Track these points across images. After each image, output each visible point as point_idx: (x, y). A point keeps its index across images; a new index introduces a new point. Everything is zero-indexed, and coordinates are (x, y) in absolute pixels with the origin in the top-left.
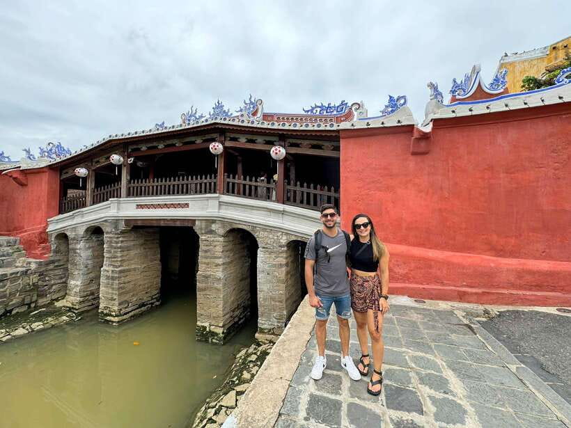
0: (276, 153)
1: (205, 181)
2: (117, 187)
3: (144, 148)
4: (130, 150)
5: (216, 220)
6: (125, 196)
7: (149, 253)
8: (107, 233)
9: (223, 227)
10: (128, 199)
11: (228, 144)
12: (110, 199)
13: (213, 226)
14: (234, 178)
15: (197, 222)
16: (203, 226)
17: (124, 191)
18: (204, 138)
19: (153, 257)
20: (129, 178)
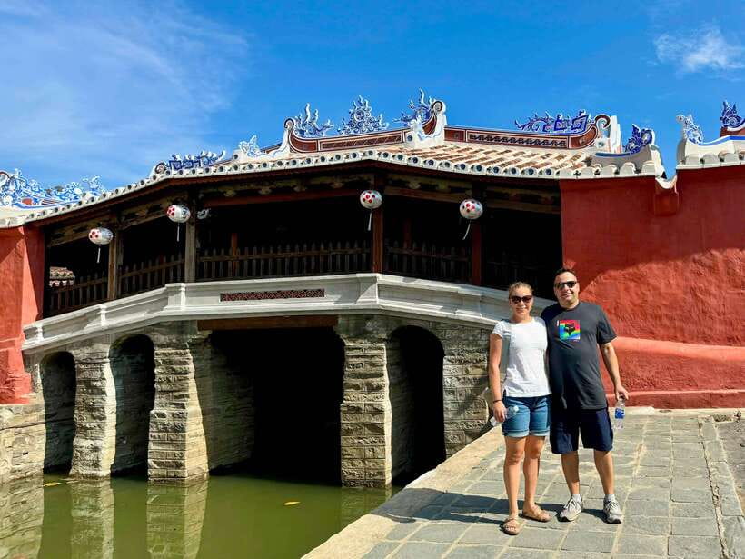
0: (468, 211)
1: (351, 251)
2: (173, 262)
3: (230, 192)
4: (201, 196)
5: (373, 315)
6: (193, 278)
7: (235, 383)
8: (162, 346)
9: (387, 326)
10: (198, 284)
11: (392, 191)
12: (167, 285)
13: (369, 323)
14: (401, 246)
15: (340, 320)
16: (351, 325)
17: (189, 269)
18: (347, 180)
19: (241, 390)
20: (199, 246)
